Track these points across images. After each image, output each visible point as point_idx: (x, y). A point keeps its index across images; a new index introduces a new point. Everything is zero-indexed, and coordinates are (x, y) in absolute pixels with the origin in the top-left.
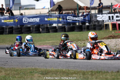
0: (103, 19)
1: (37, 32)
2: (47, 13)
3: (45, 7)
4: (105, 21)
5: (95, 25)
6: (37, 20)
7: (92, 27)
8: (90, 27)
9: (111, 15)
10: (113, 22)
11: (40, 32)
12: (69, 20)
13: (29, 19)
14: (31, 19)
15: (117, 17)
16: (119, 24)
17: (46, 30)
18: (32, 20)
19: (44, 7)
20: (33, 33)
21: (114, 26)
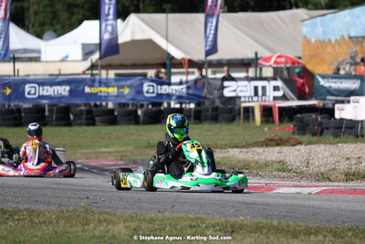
0: (240, 94)
1: (63, 122)
2: (80, 72)
3: (67, 57)
4: (243, 99)
5: (216, 109)
6: (64, 90)
7: (210, 113)
8: (203, 114)
9: (260, 84)
10: (263, 103)
11: (68, 123)
12: (147, 92)
13: (41, 88)
14: (45, 87)
15: (276, 89)
16: (279, 108)
17: (87, 119)
18: (48, 91)
19: (65, 55)
20: (51, 125)
21: (267, 112)
